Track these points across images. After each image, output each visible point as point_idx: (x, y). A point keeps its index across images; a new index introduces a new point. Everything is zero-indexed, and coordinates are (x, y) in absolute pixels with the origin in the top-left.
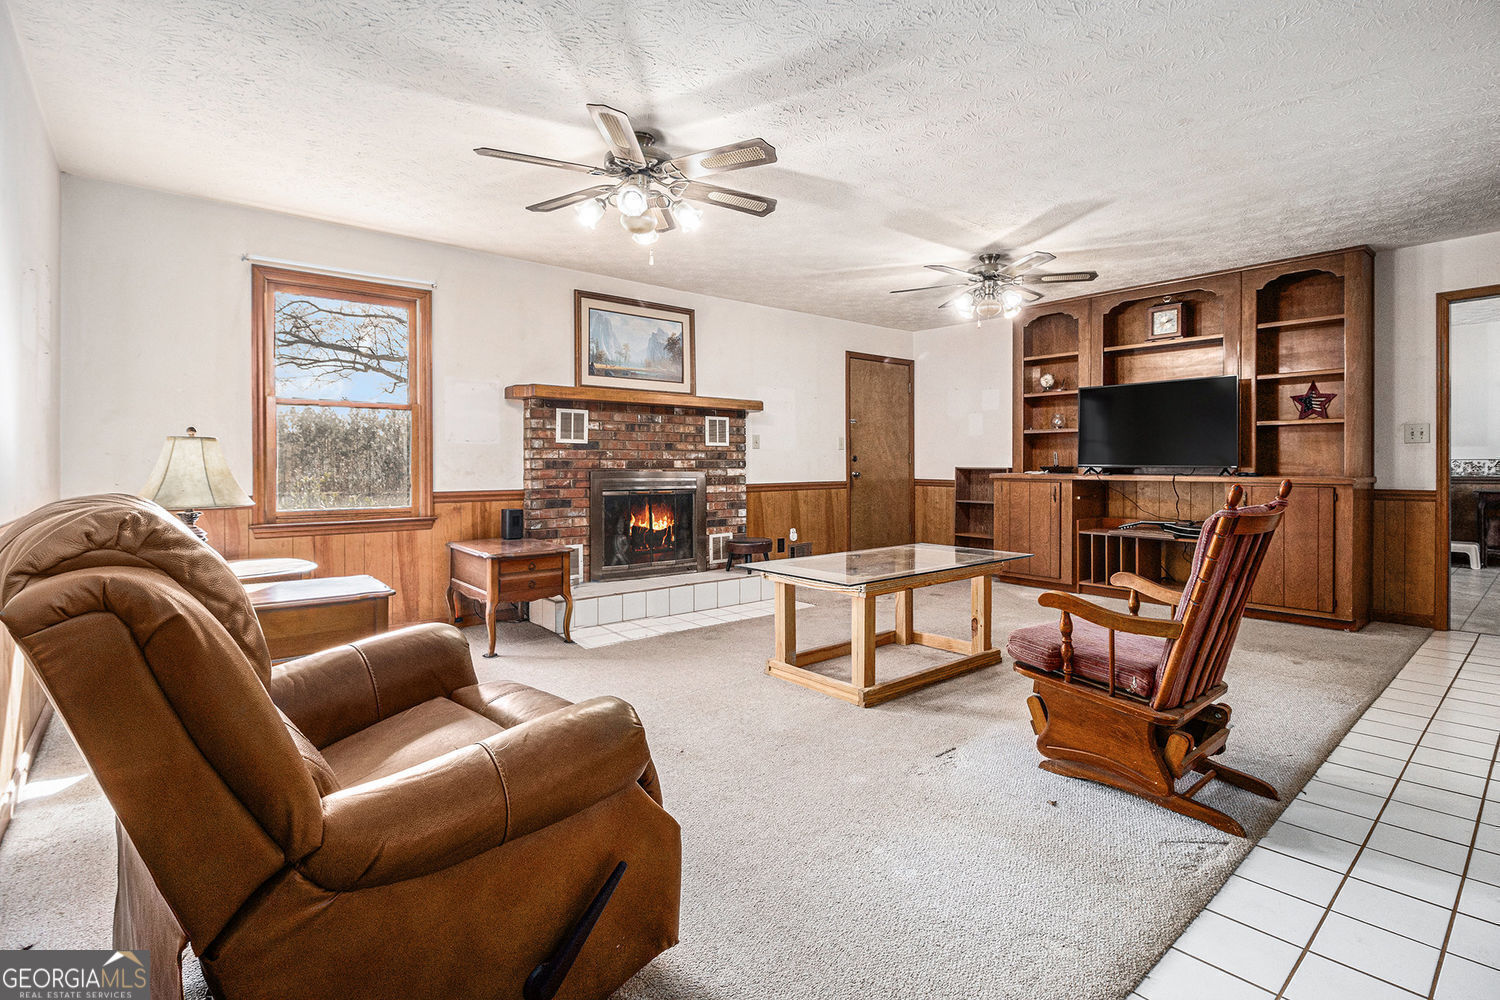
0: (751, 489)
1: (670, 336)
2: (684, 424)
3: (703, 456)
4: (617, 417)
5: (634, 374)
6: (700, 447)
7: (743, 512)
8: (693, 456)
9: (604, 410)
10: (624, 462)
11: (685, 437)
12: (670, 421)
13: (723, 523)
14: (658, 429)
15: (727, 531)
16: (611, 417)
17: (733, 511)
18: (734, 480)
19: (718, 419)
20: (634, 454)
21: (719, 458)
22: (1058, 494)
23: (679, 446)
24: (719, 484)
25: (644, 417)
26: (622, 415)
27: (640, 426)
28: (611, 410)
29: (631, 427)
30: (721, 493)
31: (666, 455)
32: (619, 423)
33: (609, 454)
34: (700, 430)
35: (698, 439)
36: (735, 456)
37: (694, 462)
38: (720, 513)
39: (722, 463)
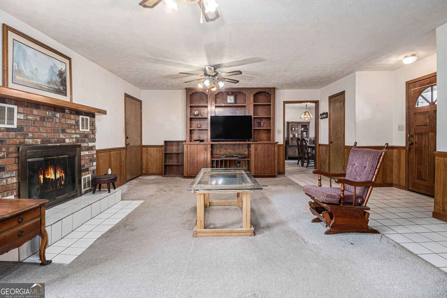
0: (98, 152)
1: (60, 69)
2: (70, 119)
3: (79, 136)
4: (35, 112)
5: (41, 87)
6: (77, 131)
7: (95, 164)
8: (74, 136)
9: (27, 106)
10: (39, 140)
11: (70, 126)
12: (63, 117)
13: (87, 170)
14: (57, 120)
15: (89, 174)
16: (32, 112)
17: (91, 163)
18: (91, 148)
19: (85, 117)
20: (45, 135)
21: (85, 137)
22: (206, 148)
23: (68, 131)
24: (85, 151)
25: (50, 113)
26: (37, 111)
27: (48, 118)
28: (31, 107)
29: (43, 119)
30: (86, 155)
31: (62, 136)
32: (36, 115)
33: (30, 135)
34: (77, 123)
35: (76, 127)
36: (91, 136)
37: (74, 139)
38: (86, 165)
39: (87, 140)
